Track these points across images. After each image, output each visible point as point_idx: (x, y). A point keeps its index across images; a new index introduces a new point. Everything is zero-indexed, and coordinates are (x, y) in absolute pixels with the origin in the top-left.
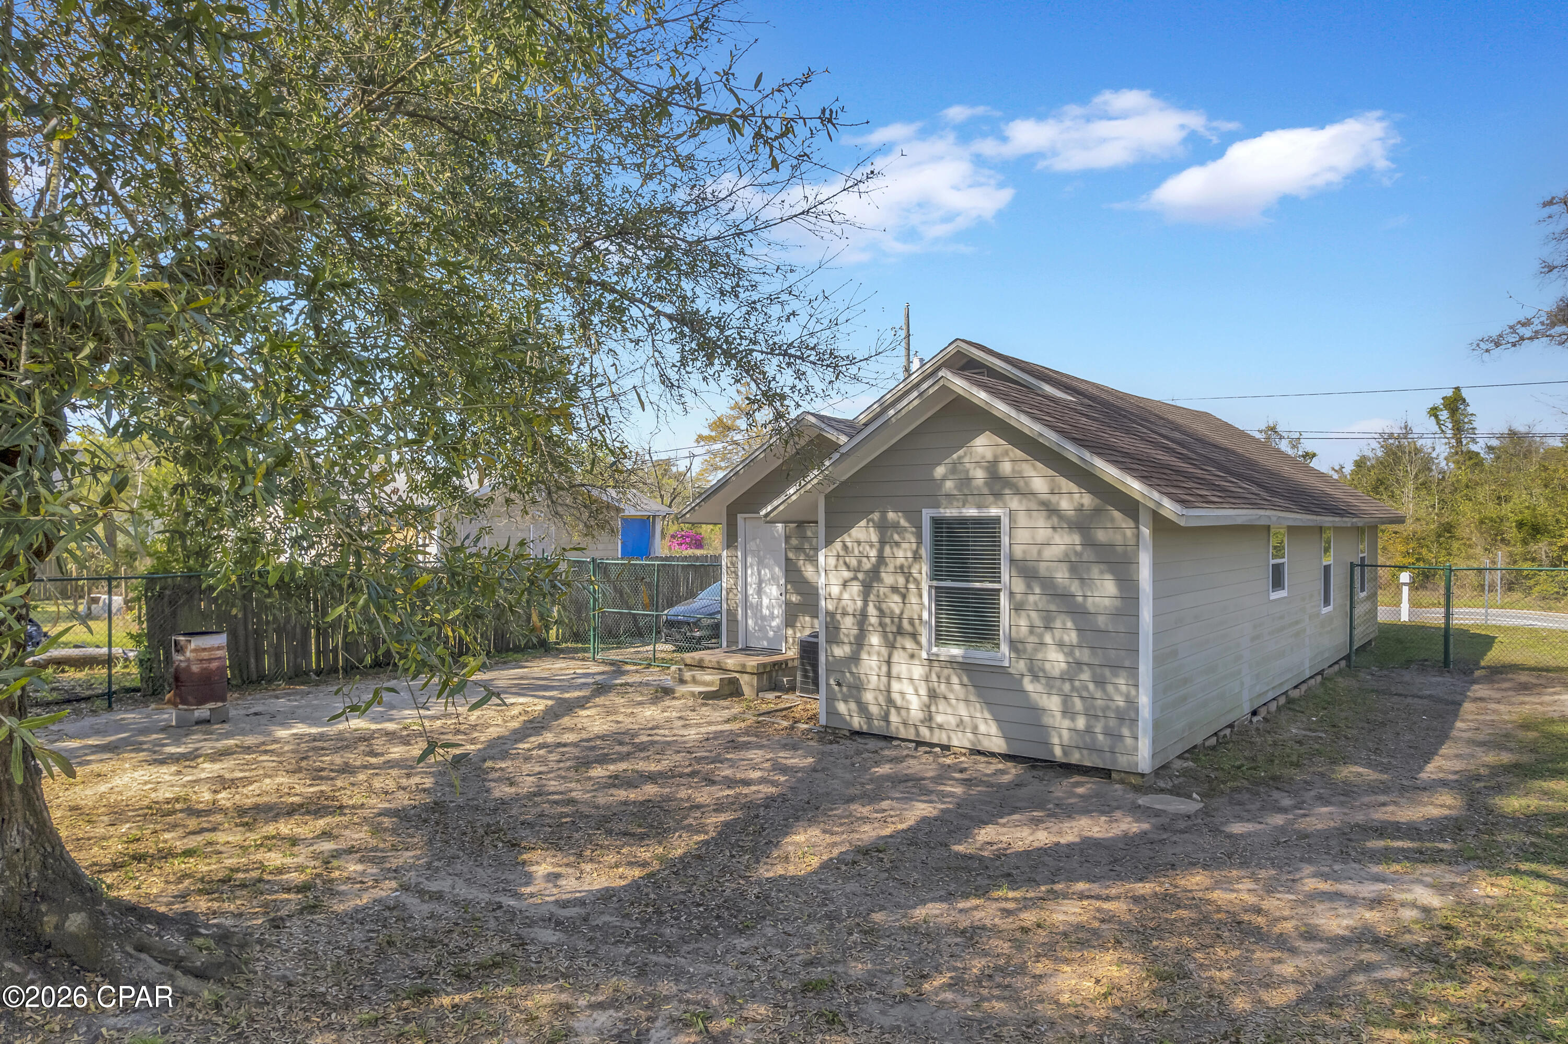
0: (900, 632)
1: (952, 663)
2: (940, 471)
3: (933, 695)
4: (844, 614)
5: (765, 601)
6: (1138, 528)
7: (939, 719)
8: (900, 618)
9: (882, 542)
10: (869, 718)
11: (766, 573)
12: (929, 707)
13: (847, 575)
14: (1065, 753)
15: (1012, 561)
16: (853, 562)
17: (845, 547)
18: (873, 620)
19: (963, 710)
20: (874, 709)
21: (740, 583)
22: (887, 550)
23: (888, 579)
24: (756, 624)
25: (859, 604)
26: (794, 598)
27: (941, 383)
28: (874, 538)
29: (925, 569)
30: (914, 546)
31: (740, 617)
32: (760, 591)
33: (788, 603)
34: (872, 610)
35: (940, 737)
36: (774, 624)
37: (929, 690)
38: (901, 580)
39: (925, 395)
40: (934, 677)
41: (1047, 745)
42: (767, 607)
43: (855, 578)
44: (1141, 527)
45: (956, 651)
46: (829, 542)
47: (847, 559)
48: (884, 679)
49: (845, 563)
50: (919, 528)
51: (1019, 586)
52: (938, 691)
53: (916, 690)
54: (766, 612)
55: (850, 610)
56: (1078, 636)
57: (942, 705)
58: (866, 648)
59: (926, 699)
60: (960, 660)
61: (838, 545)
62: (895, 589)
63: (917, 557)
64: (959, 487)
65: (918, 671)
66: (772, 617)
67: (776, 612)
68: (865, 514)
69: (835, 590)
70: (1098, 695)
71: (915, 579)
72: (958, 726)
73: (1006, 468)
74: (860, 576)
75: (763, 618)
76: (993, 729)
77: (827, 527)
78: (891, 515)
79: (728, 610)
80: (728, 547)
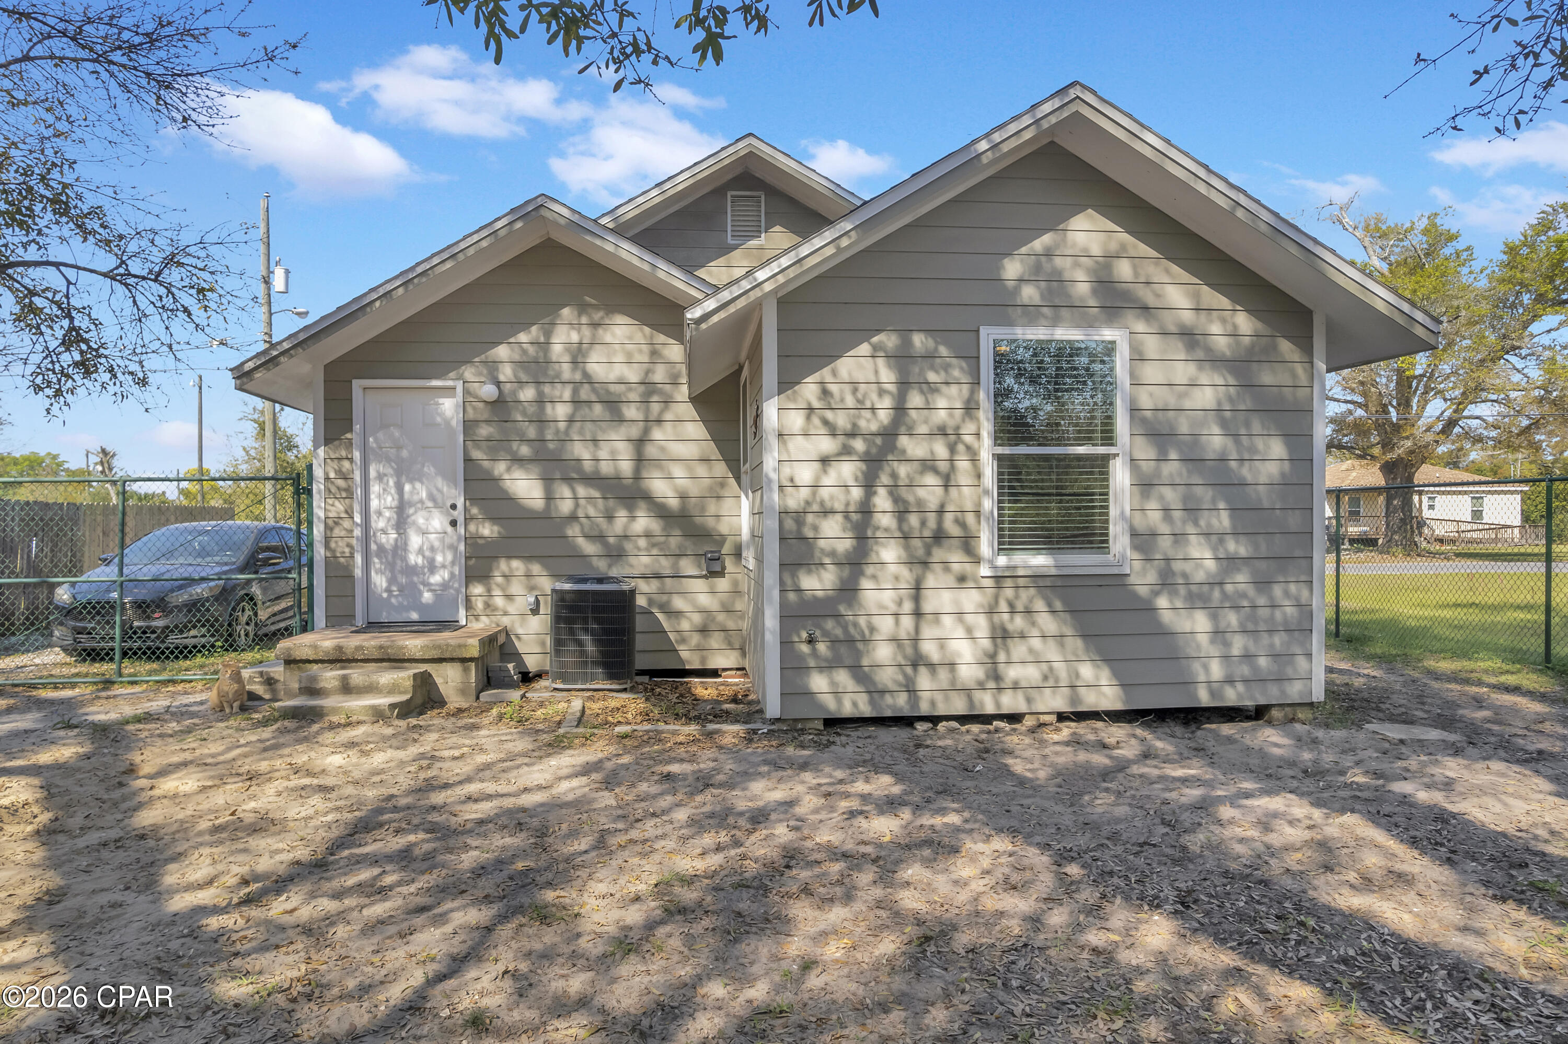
0: (939, 537)
1: (1037, 579)
2: (1012, 269)
3: (1001, 636)
4: (826, 512)
5: (415, 540)
6: (1312, 363)
7: (1012, 673)
8: (941, 512)
9: (904, 385)
10: (875, 692)
11: (418, 491)
12: (993, 656)
13: (827, 445)
14: (1213, 694)
15: (1134, 410)
16: (841, 420)
17: (825, 393)
18: (885, 520)
19: (1052, 653)
20: (887, 677)
21: (357, 507)
22: (915, 399)
23: (913, 447)
24: (392, 581)
25: (857, 493)
26: (487, 530)
27: (1073, 108)
28: (887, 376)
29: (987, 428)
30: (965, 389)
31: (358, 572)
32: (401, 522)
33: (471, 541)
34: (882, 501)
35: (1010, 702)
36: (436, 579)
37: (993, 628)
38: (940, 450)
39: (1045, 125)
40: (1003, 606)
41: (1189, 684)
42: (420, 551)
43: (846, 450)
44: (1315, 360)
45: (1040, 561)
46: (786, 384)
47: (829, 415)
48: (907, 622)
49: (826, 422)
50: (974, 359)
51: (1145, 451)
52: (1010, 627)
53: (969, 630)
54: (414, 559)
55: (839, 506)
56: (1232, 517)
57: (1019, 650)
58: (869, 570)
59: (986, 643)
60: (1053, 572)
61: (809, 390)
62: (928, 465)
63: (970, 408)
64: (1048, 294)
65: (971, 599)
66: (432, 567)
67: (439, 558)
68: (866, 333)
69: (805, 474)
70: (1262, 601)
71: (968, 448)
72: (1045, 678)
73: (1124, 270)
74: (859, 445)
75: (412, 570)
76: (1105, 677)
77: (782, 356)
78: (919, 341)
79: (331, 563)
80: (328, 441)
